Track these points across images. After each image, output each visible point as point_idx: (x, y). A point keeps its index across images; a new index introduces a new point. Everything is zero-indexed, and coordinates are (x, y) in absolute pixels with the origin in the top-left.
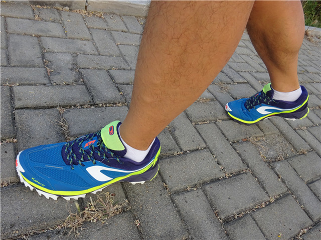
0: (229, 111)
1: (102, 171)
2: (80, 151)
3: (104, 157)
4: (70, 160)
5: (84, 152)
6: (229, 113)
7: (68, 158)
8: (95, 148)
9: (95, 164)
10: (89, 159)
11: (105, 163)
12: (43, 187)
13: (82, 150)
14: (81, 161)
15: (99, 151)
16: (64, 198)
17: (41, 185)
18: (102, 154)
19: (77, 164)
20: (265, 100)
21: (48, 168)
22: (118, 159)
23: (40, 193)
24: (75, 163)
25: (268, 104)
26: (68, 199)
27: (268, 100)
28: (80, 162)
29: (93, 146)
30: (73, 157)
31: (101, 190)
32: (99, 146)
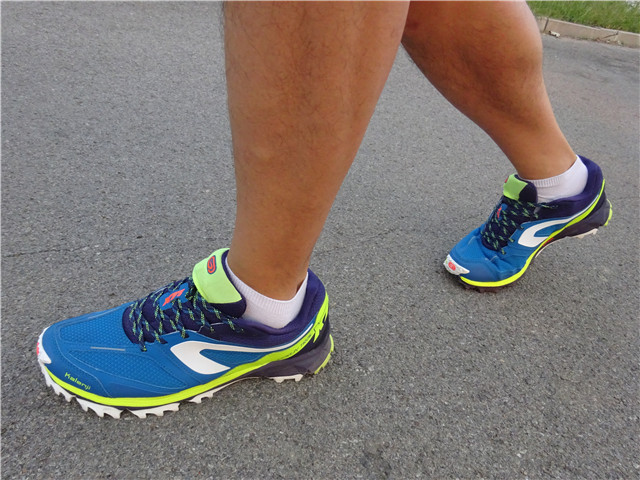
0: (462, 275)
1: (205, 353)
2: (156, 314)
3: (203, 322)
4: (138, 334)
5: (163, 316)
6: (463, 278)
7: (134, 330)
8: (183, 304)
9: (187, 337)
10: (174, 327)
11: (207, 334)
12: (87, 391)
13: (159, 311)
14: (159, 334)
15: (192, 309)
16: (134, 412)
17: (83, 388)
18: (197, 316)
19: (152, 340)
20: (526, 213)
21: (96, 351)
22: (230, 323)
23: (85, 405)
24: (148, 338)
25: (535, 219)
26: (141, 414)
27: (531, 209)
28: (157, 335)
29: (179, 301)
30: (143, 326)
31: (210, 395)
32: (192, 301)
